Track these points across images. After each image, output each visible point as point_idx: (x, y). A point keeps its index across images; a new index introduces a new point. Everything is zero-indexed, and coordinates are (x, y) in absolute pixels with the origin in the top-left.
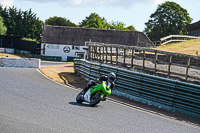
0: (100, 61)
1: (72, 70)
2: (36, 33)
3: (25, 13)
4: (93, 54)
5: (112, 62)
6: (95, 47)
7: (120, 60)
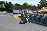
0: (27, 14)
1: (21, 16)
2: (12, 7)
3: (9, 3)
4: (25, 12)
5: (30, 14)
6: (26, 10)
7: (32, 13)
